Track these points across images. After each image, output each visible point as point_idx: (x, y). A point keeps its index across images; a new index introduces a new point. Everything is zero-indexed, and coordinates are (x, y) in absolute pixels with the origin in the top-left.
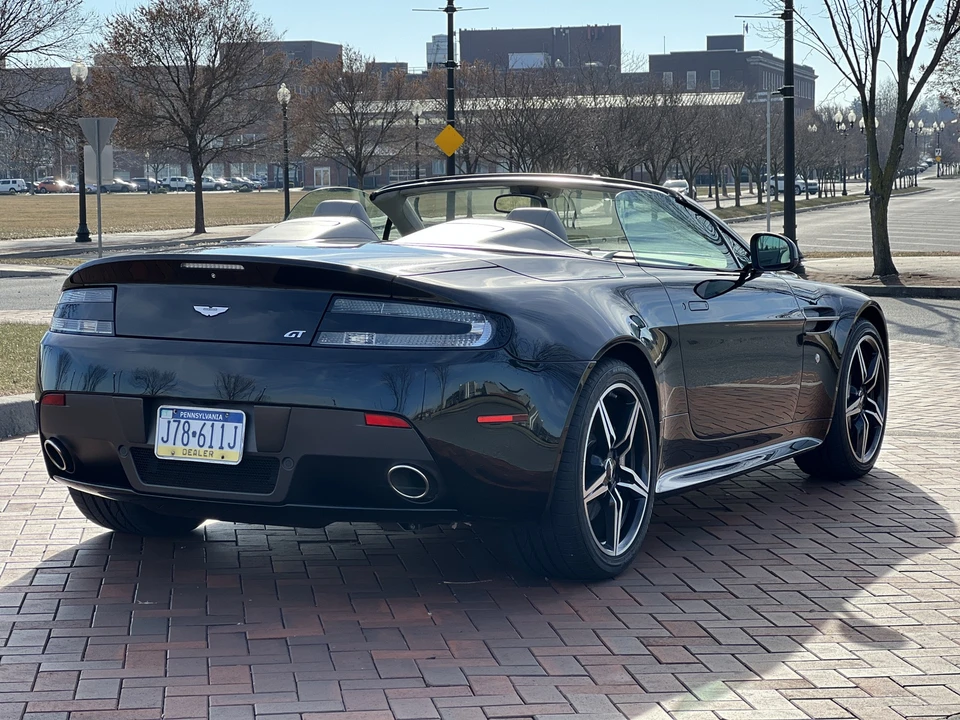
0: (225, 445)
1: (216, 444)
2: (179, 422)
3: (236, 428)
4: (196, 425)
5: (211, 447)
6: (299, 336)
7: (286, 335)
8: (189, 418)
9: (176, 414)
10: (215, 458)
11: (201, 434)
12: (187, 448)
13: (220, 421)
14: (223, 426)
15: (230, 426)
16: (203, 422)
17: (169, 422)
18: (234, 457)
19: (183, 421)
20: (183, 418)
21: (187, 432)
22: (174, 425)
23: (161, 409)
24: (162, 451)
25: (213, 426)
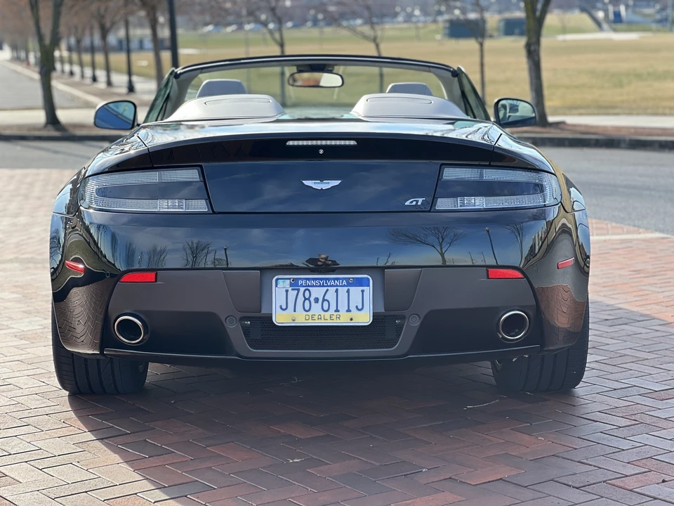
0: (353, 308)
1: (343, 307)
2: (298, 290)
3: (363, 291)
4: (317, 292)
5: (337, 310)
6: (419, 203)
7: (407, 203)
8: (309, 286)
9: (294, 284)
10: (343, 320)
11: (324, 300)
12: (309, 313)
13: (344, 286)
14: (348, 291)
15: (356, 291)
16: (326, 288)
17: (287, 291)
18: (364, 318)
19: (302, 289)
20: (302, 286)
21: (309, 299)
22: (292, 294)
23: (277, 280)
24: (281, 318)
25: (337, 291)
